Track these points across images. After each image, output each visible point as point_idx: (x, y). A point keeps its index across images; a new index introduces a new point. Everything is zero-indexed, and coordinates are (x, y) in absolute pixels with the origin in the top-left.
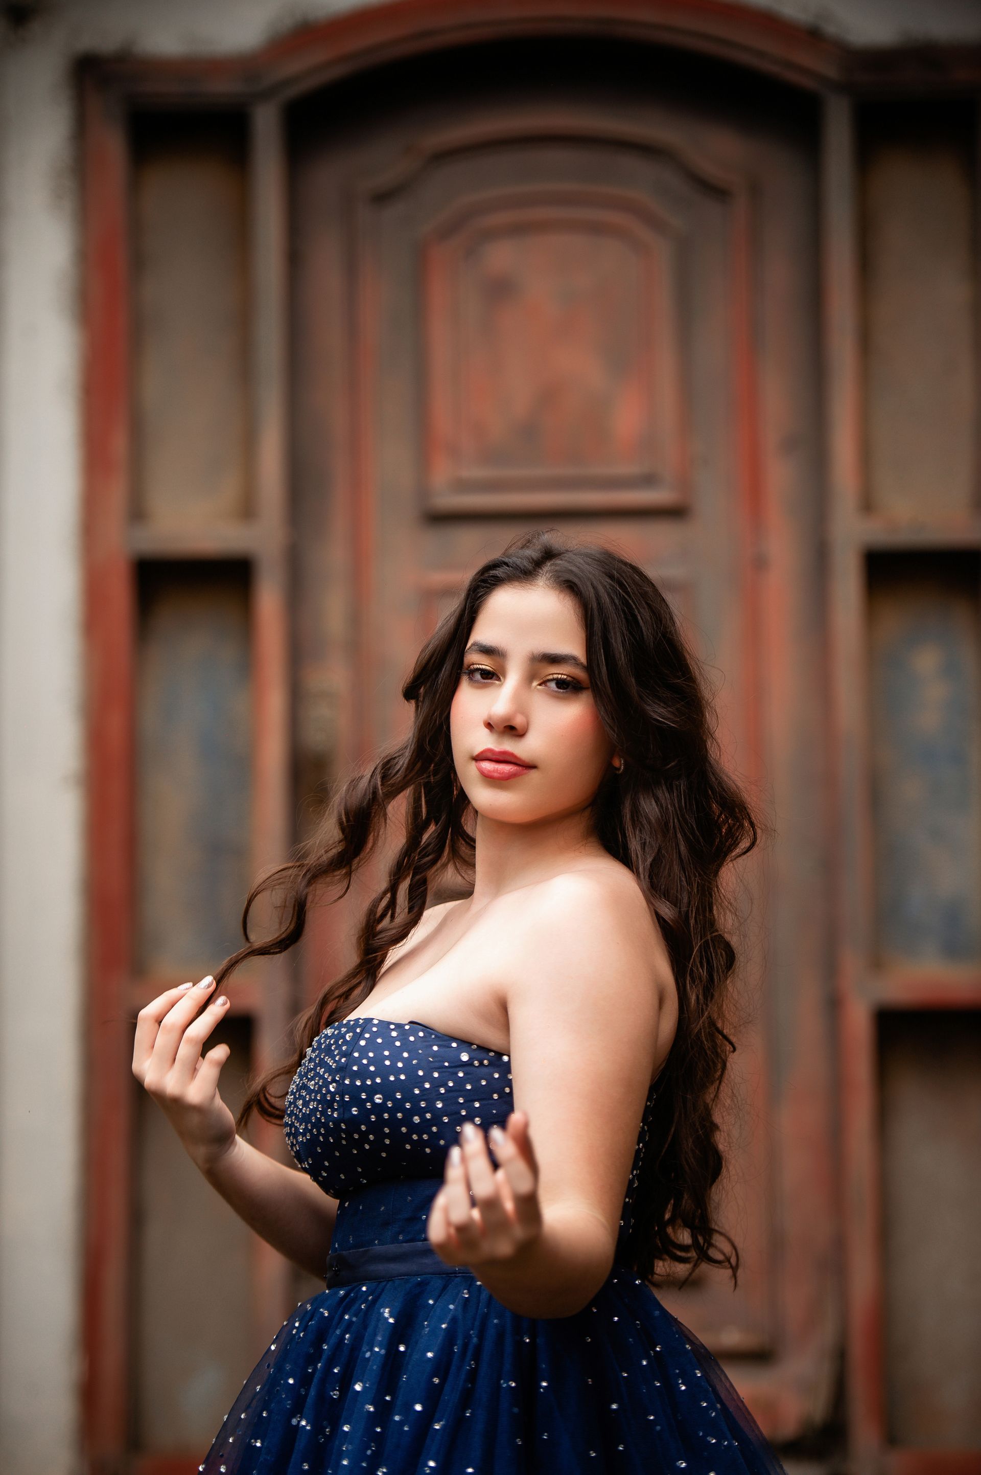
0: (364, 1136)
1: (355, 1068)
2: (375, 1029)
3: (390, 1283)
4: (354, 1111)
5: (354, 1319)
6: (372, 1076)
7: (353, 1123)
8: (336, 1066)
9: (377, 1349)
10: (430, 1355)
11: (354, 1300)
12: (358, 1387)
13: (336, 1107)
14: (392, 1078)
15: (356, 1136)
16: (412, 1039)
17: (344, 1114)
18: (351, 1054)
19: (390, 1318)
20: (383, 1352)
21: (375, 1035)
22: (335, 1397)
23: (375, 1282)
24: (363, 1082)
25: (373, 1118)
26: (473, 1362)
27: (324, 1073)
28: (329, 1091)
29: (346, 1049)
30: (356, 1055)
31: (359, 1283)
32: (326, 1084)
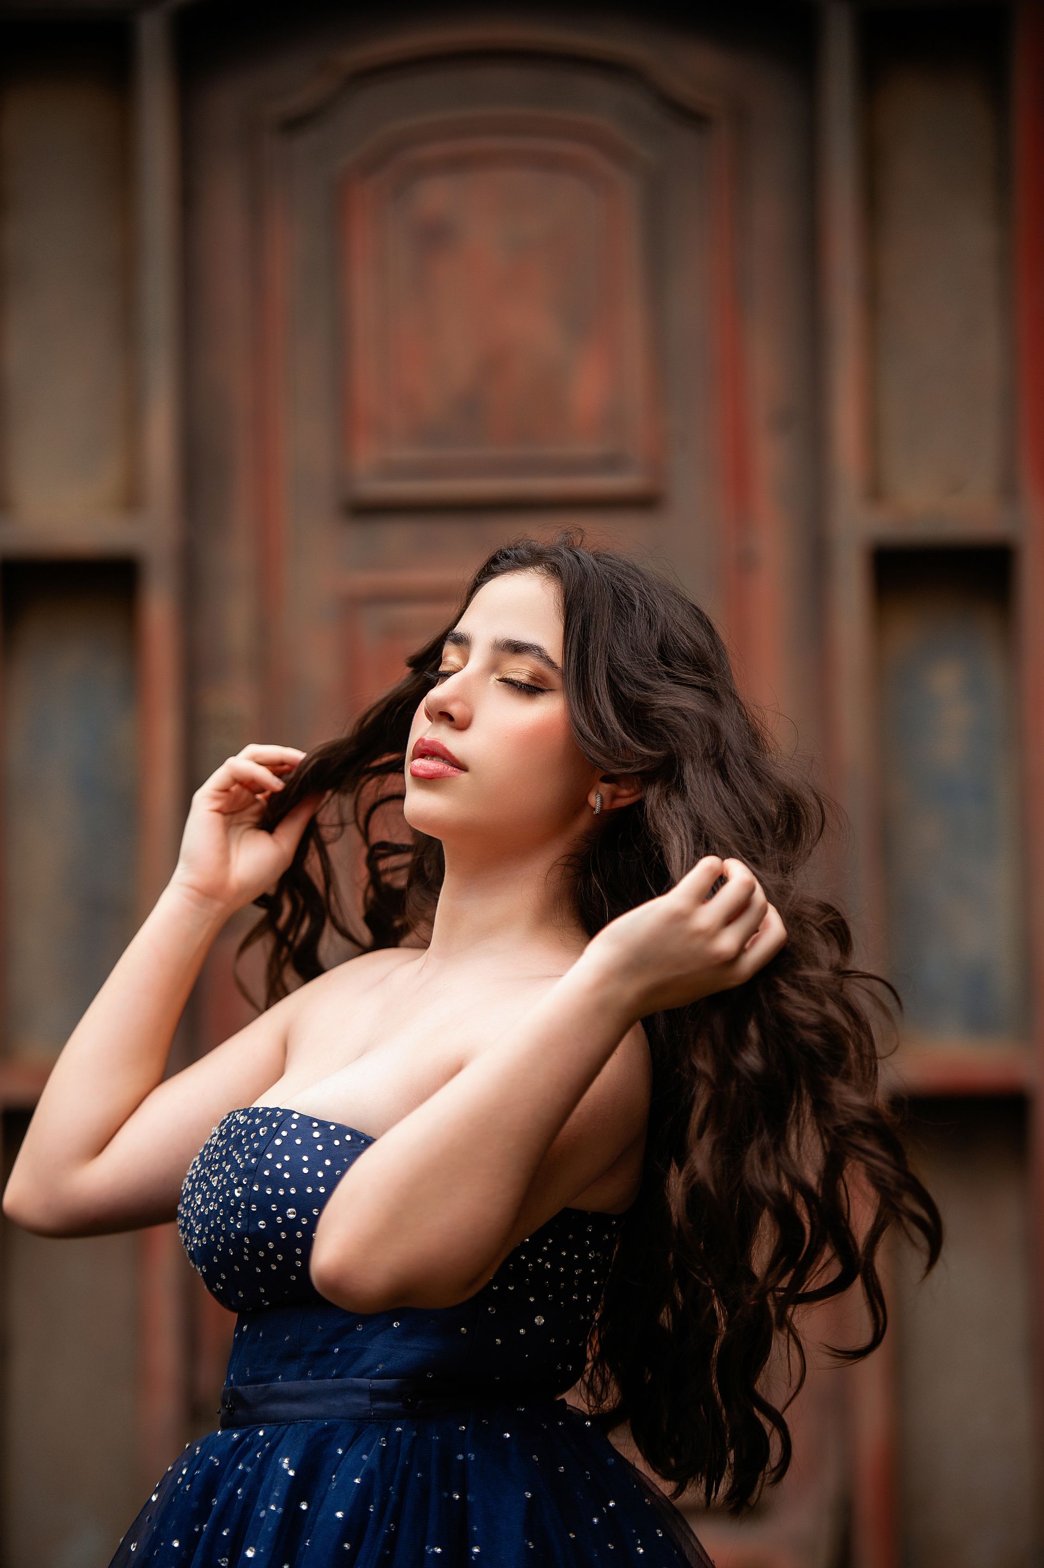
0: (271, 1255)
1: (266, 1173)
2: (294, 1126)
3: (292, 1427)
4: (262, 1224)
5: (249, 1469)
6: (286, 1185)
7: (259, 1238)
8: (244, 1166)
9: (273, 1508)
10: (339, 1515)
11: (249, 1447)
12: (250, 1554)
13: (240, 1217)
14: (309, 1190)
15: (262, 1254)
16: (337, 1143)
17: (248, 1226)
18: (264, 1154)
19: (290, 1469)
20: (280, 1510)
21: (293, 1134)
22: (223, 1565)
23: (274, 1425)
24: (275, 1191)
25: (283, 1235)
26: (392, 1525)
27: (230, 1171)
28: (233, 1196)
29: (259, 1147)
30: (269, 1156)
31: (256, 1425)
32: (232, 1187)
